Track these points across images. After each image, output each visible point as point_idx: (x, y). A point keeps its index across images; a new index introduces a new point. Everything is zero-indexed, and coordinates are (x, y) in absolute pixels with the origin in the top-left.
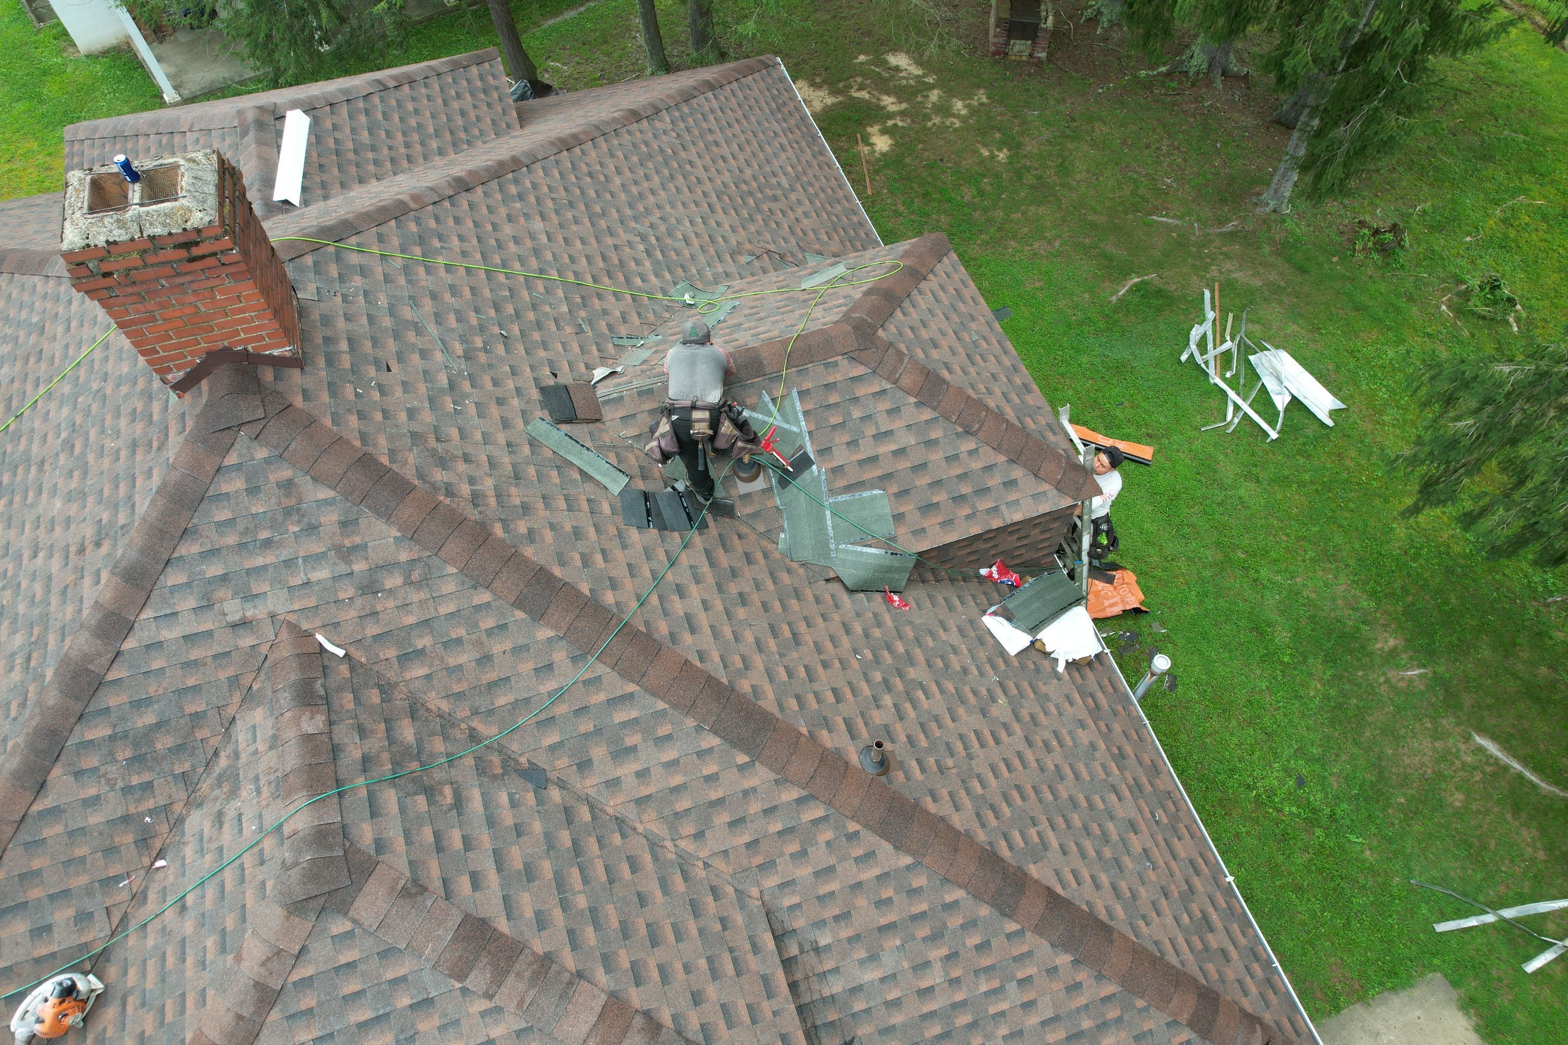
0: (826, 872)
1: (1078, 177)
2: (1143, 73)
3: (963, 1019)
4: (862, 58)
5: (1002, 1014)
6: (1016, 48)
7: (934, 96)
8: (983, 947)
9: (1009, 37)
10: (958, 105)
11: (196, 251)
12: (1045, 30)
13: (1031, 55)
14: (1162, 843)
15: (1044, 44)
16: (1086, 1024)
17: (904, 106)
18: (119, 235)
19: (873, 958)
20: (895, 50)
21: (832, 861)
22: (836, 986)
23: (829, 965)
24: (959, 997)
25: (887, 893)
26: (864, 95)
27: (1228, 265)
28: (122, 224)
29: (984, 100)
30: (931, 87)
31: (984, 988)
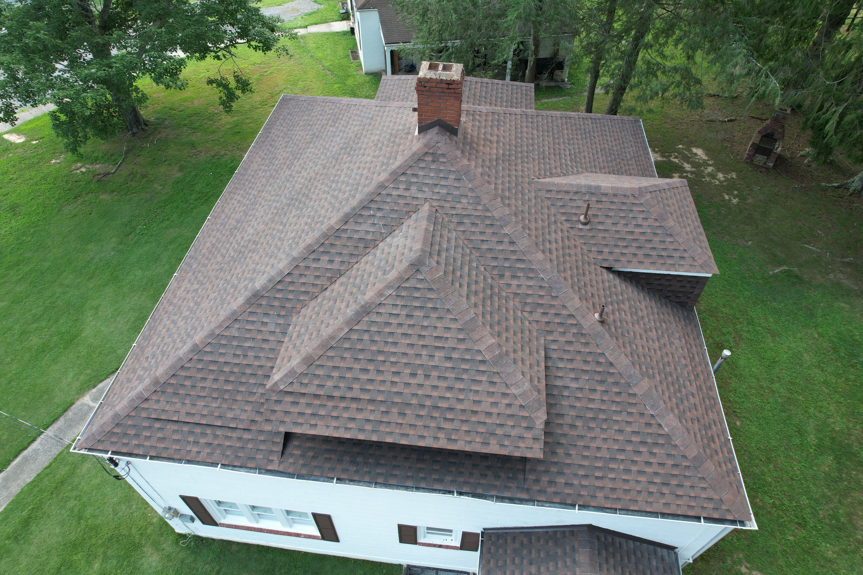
0: (570, 343)
1: (771, 219)
2: (823, 184)
3: (602, 416)
4: (680, 146)
5: (617, 421)
6: (758, 158)
7: (710, 169)
8: (619, 394)
9: (756, 153)
10: (720, 176)
11: (451, 86)
12: (775, 153)
13: (765, 163)
14: (704, 408)
15: (774, 160)
16: (649, 440)
17: (694, 169)
18: (434, 77)
19: (576, 379)
20: (697, 147)
21: (573, 340)
22: (559, 383)
23: (560, 374)
24: (603, 407)
25: (589, 359)
26: (676, 161)
27: (841, 276)
28: (435, 74)
29: (734, 177)
30: (710, 165)
31: (614, 409)
